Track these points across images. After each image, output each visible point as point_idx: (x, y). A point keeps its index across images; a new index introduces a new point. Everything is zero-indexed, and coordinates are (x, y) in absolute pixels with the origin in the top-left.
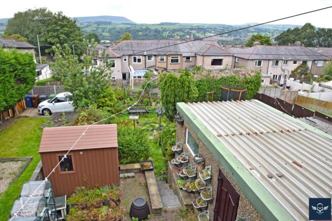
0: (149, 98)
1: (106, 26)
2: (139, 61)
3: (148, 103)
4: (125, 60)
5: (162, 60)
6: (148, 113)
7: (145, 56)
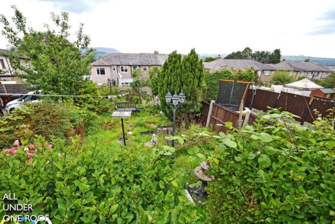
0: (139, 95)
1: (101, 55)
2: (126, 71)
3: (138, 100)
4: (114, 69)
5: (145, 69)
6: (139, 112)
7: (131, 66)
